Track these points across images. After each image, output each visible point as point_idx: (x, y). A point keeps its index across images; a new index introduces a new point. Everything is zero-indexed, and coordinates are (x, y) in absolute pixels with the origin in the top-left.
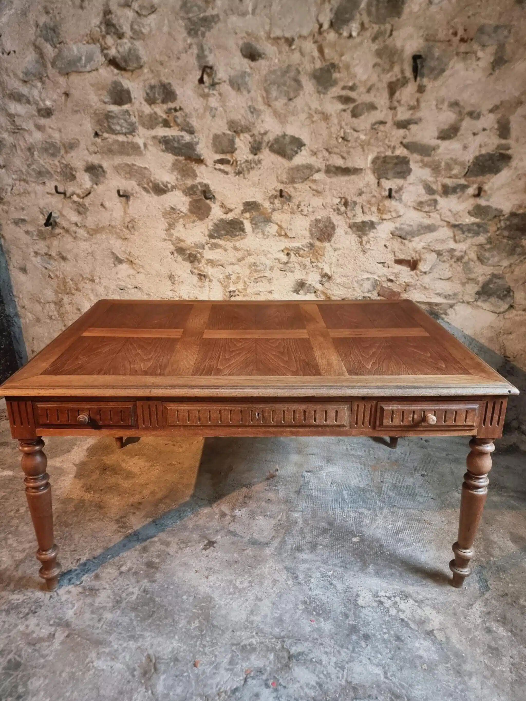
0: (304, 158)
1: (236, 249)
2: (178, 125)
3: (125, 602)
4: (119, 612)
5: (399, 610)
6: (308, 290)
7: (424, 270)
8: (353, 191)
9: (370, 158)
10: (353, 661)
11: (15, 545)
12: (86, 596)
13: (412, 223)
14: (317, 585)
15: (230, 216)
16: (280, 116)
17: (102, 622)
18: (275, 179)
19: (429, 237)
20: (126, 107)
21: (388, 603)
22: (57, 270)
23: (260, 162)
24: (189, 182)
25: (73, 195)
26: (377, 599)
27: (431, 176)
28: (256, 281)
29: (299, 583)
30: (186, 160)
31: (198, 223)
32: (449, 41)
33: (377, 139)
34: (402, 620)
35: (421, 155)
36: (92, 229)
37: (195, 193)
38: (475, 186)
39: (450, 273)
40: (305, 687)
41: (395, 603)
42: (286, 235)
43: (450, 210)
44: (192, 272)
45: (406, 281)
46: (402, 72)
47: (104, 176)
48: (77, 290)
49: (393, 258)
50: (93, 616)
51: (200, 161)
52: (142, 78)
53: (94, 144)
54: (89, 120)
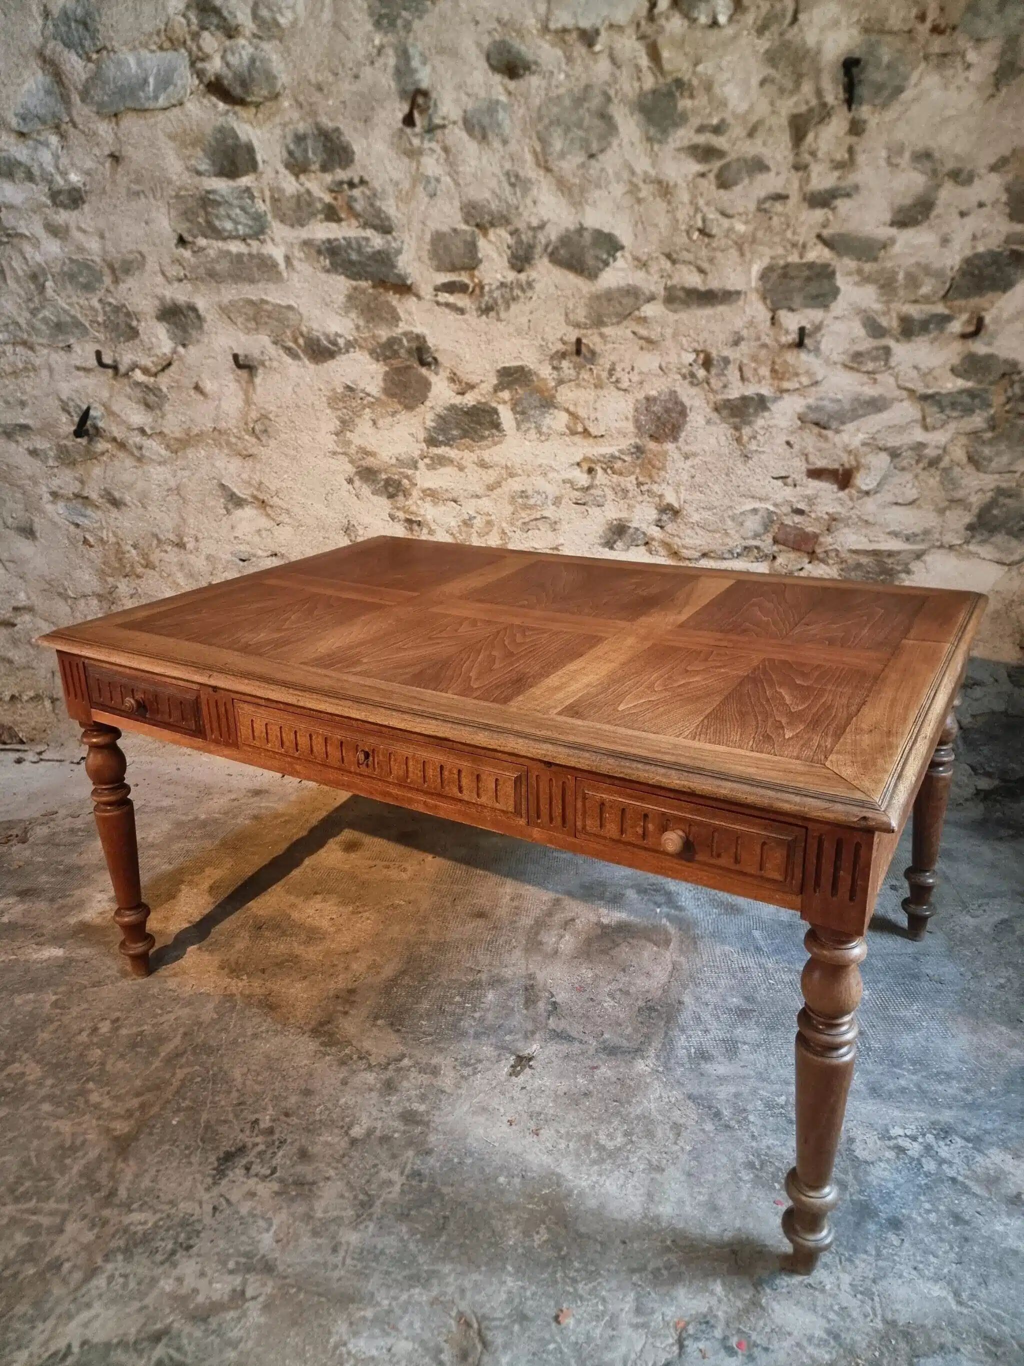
0: (621, 274)
1: (483, 465)
2: (357, 216)
3: (378, 1203)
4: (371, 1226)
5: (942, 1162)
6: (633, 540)
7: (864, 488)
8: (722, 337)
9: (756, 269)
10: (885, 1276)
11: (107, 1104)
12: (293, 1200)
13: (839, 397)
14: (764, 1126)
15: (470, 400)
16: (570, 189)
17: (342, 1253)
18: (562, 318)
19: (874, 422)
20: (245, 181)
21: (915, 1149)
22: (102, 528)
23: (530, 285)
24: (384, 334)
25: (133, 370)
26: (892, 1143)
27: (878, 301)
28: (526, 527)
29: (728, 1127)
30: (374, 287)
31: (404, 416)
32: (910, 31)
33: (769, 229)
34: (954, 1180)
35: (859, 259)
36: (176, 439)
37: (396, 354)
38: (965, 317)
39: (914, 491)
40: (805, 1343)
41: (928, 1148)
42: (586, 433)
43: (916, 367)
44: (392, 517)
45: (831, 511)
46: (819, 93)
47: (201, 328)
48: (146, 566)
49: (804, 467)
50: (319, 1241)
51: (404, 288)
52: (277, 120)
53: (178, 261)
54: (164, 210)
